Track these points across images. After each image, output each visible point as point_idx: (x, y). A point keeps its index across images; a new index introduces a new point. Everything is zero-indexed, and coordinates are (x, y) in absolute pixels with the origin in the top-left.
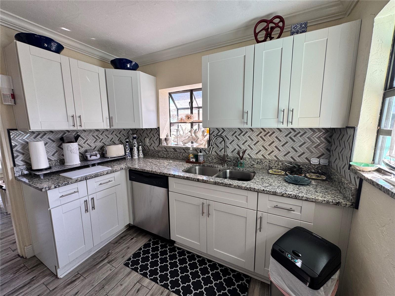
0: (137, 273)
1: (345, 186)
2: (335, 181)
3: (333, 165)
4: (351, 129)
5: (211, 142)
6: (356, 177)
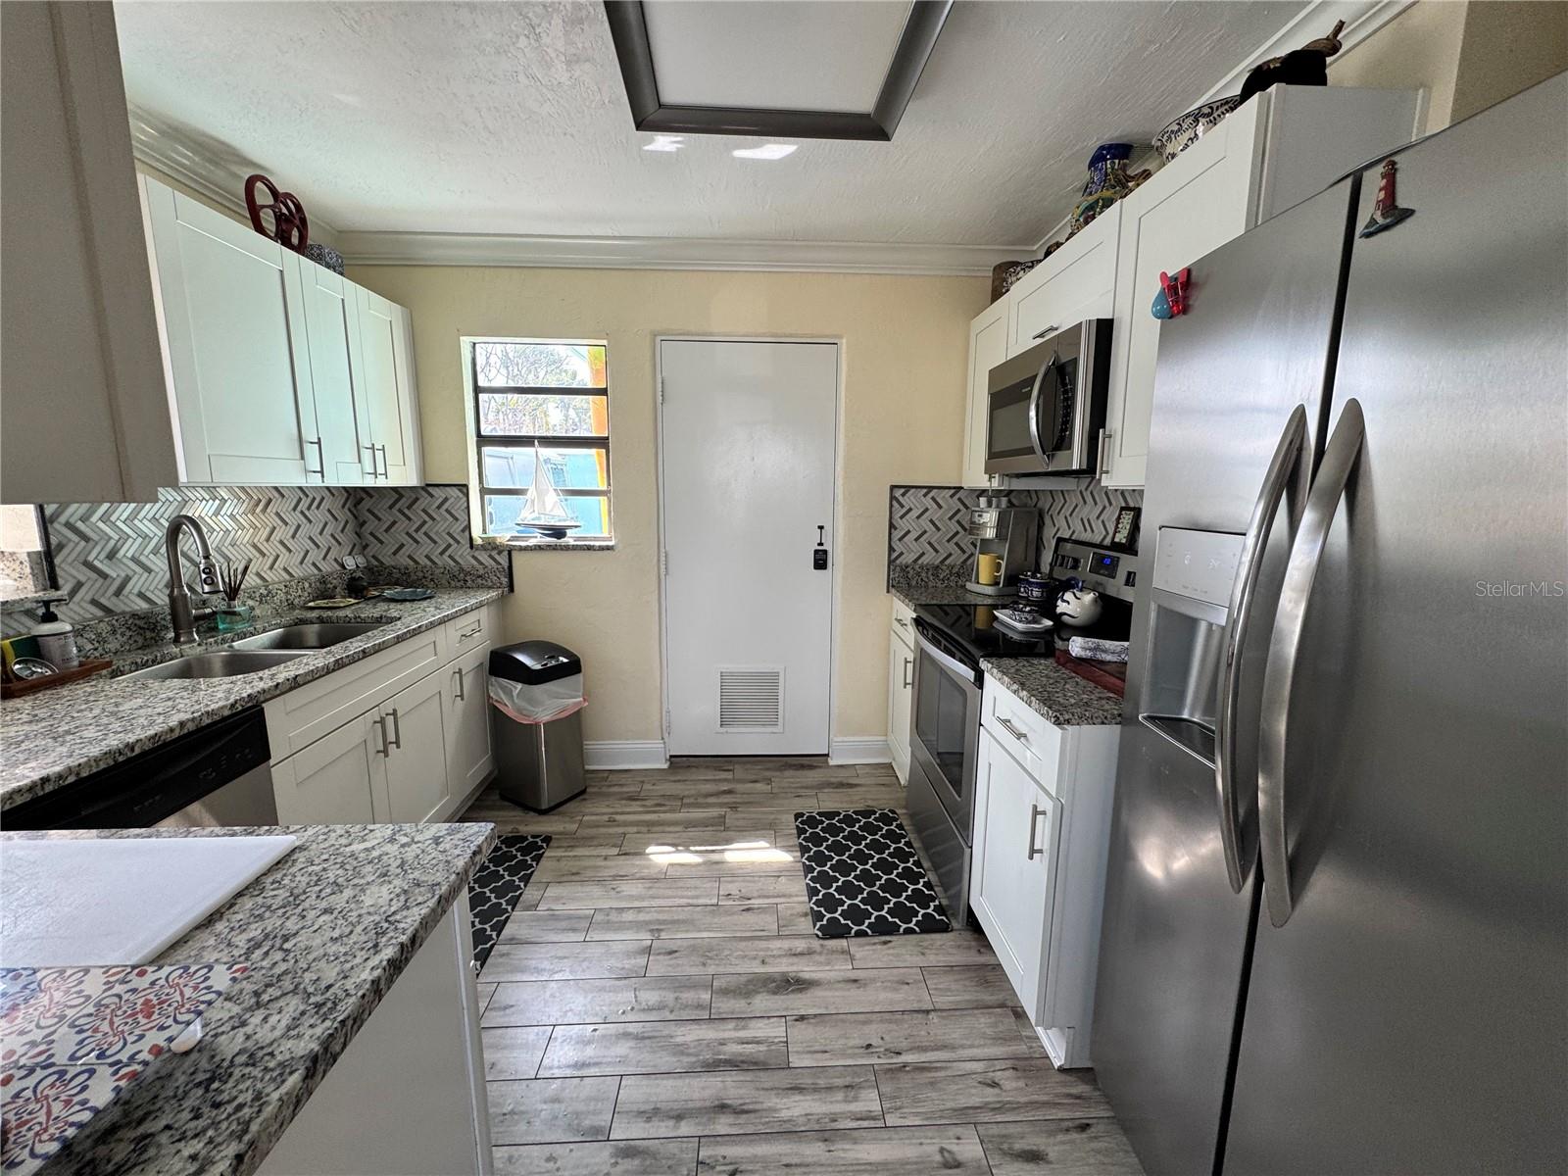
1: (481, 572)
2: (432, 580)
3: (388, 561)
4: (448, 489)
5: (57, 561)
6: (494, 553)
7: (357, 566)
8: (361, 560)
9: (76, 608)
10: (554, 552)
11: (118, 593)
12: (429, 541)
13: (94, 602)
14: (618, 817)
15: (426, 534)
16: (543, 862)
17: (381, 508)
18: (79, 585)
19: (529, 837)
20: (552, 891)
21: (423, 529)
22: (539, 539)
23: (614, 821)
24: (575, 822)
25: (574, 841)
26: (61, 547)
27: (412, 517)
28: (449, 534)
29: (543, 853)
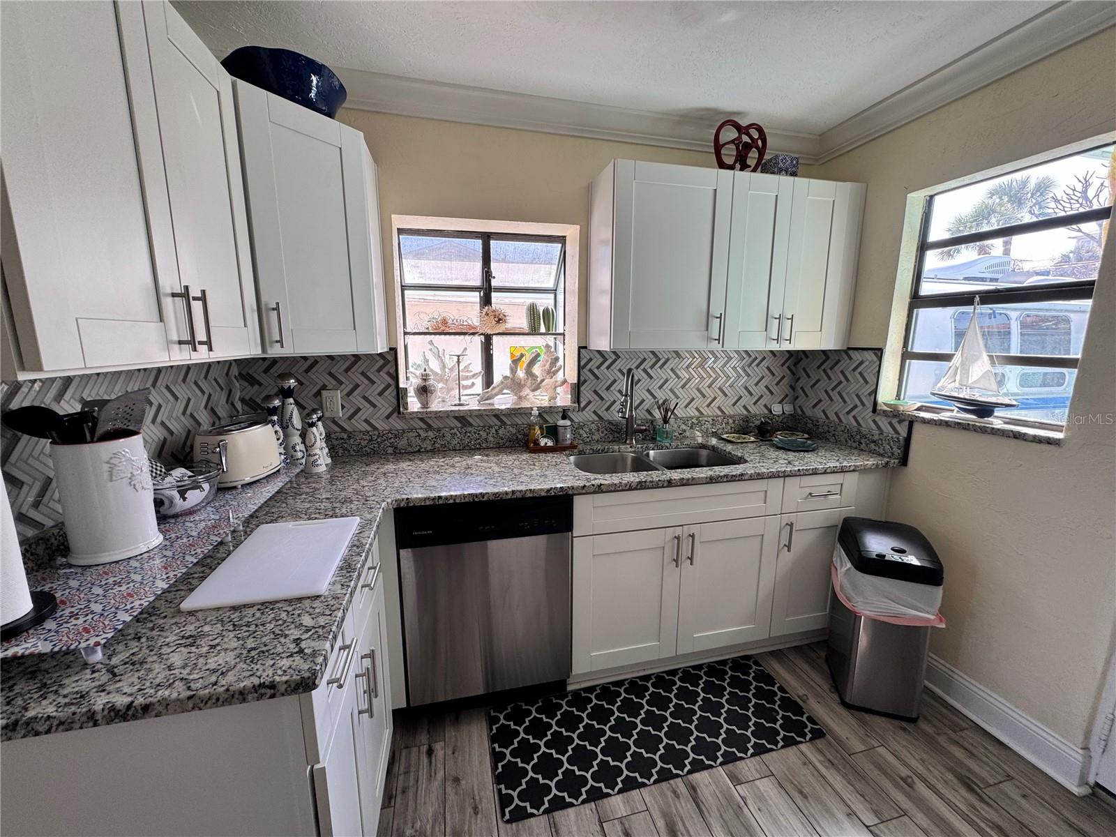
0: (571, 811)
1: (876, 438)
2: (834, 435)
3: (809, 412)
4: (865, 352)
5: (582, 389)
6: (894, 421)
7: (784, 413)
8: (788, 409)
9: (586, 415)
10: (967, 432)
11: (607, 409)
12: (840, 400)
13: (595, 412)
14: (920, 786)
15: (839, 393)
16: (791, 751)
17: (812, 367)
18: (590, 402)
19: (805, 716)
20: (766, 786)
21: (838, 389)
22: (953, 414)
23: (910, 786)
24: (863, 741)
25: (844, 762)
26: (585, 381)
27: (832, 377)
28: (857, 395)
29: (801, 742)
